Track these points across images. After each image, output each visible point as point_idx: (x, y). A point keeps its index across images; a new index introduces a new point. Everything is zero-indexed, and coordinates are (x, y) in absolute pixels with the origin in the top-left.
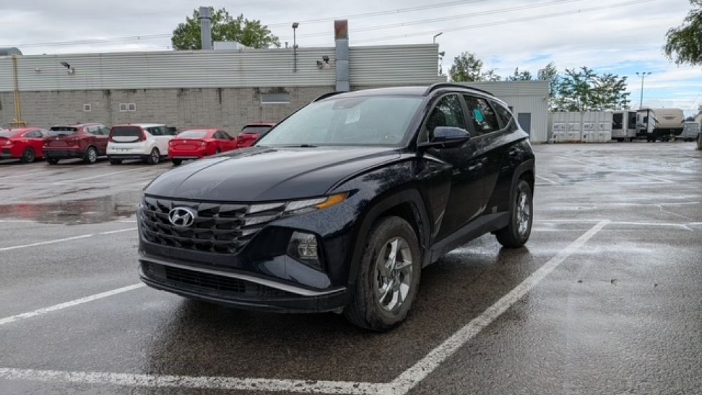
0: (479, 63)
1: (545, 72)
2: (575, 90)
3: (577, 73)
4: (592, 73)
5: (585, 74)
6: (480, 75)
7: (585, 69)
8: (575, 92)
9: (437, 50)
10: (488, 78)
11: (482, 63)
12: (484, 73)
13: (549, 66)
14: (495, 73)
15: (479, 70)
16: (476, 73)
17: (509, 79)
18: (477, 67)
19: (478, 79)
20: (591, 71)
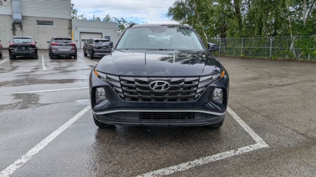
0: (76, 11)
1: (106, 18)
2: (119, 27)
3: (119, 20)
4: (125, 21)
5: (122, 21)
6: (77, 17)
7: (122, 19)
8: (119, 28)
9: (70, 2)
10: (80, 18)
11: (77, 11)
12: (79, 16)
13: (107, 16)
14: (84, 16)
15: (76, 14)
16: (75, 15)
17: (91, 20)
18: (75, 13)
19: (76, 18)
20: (125, 20)
